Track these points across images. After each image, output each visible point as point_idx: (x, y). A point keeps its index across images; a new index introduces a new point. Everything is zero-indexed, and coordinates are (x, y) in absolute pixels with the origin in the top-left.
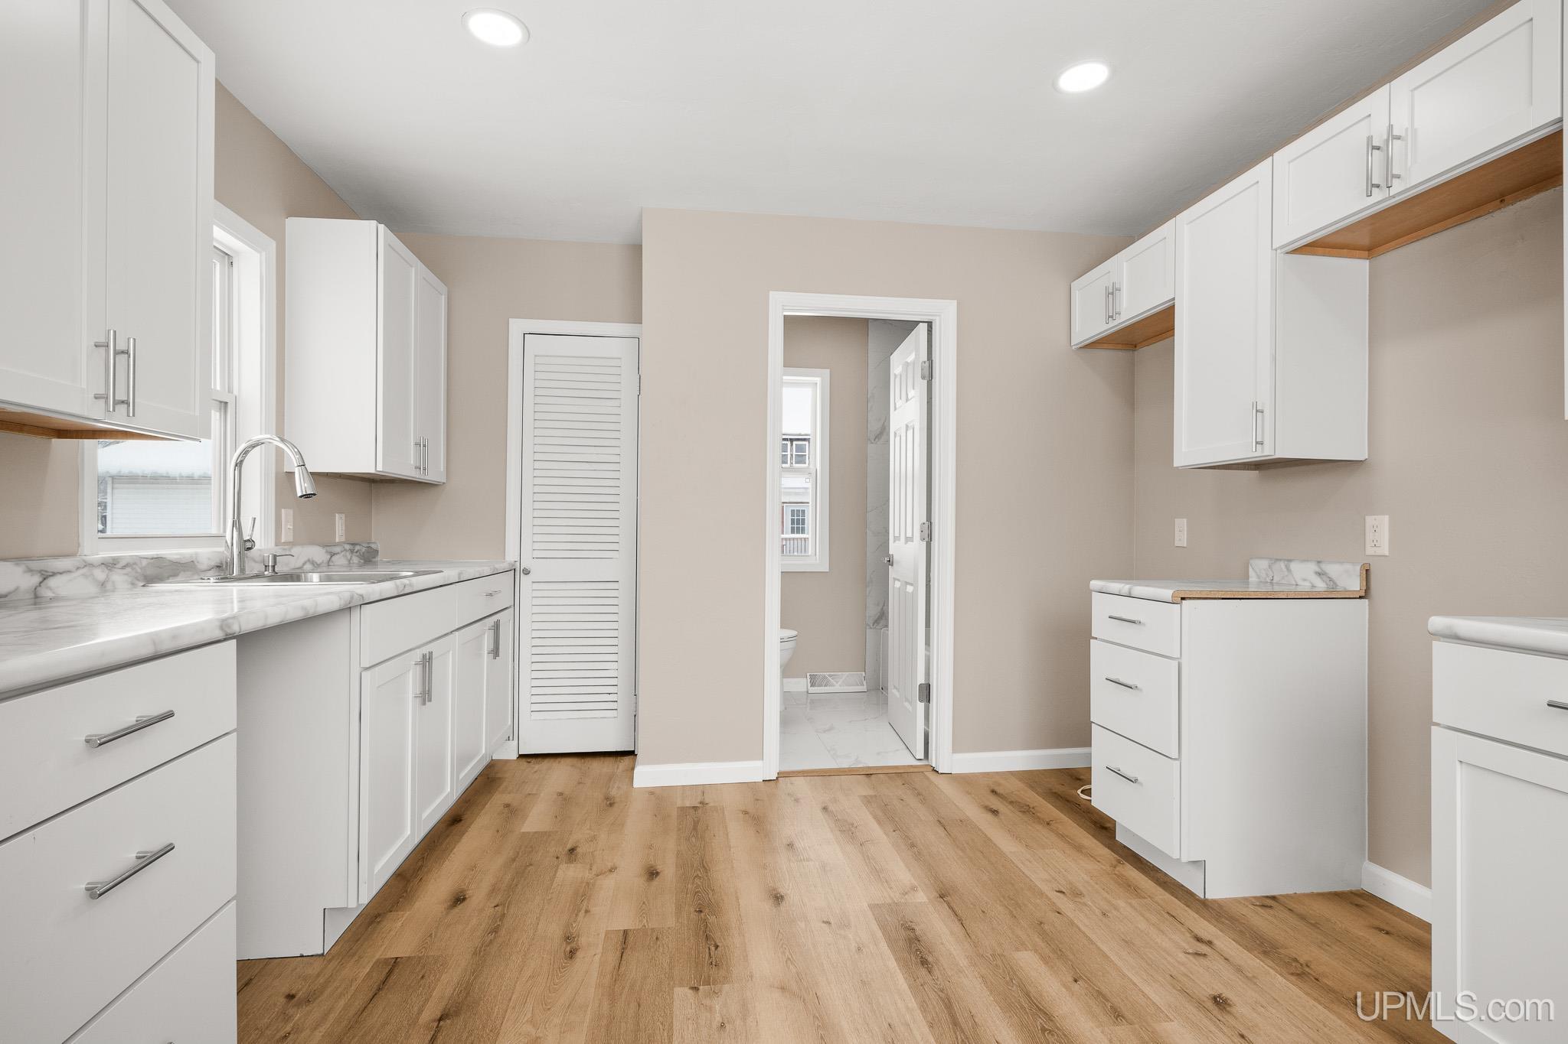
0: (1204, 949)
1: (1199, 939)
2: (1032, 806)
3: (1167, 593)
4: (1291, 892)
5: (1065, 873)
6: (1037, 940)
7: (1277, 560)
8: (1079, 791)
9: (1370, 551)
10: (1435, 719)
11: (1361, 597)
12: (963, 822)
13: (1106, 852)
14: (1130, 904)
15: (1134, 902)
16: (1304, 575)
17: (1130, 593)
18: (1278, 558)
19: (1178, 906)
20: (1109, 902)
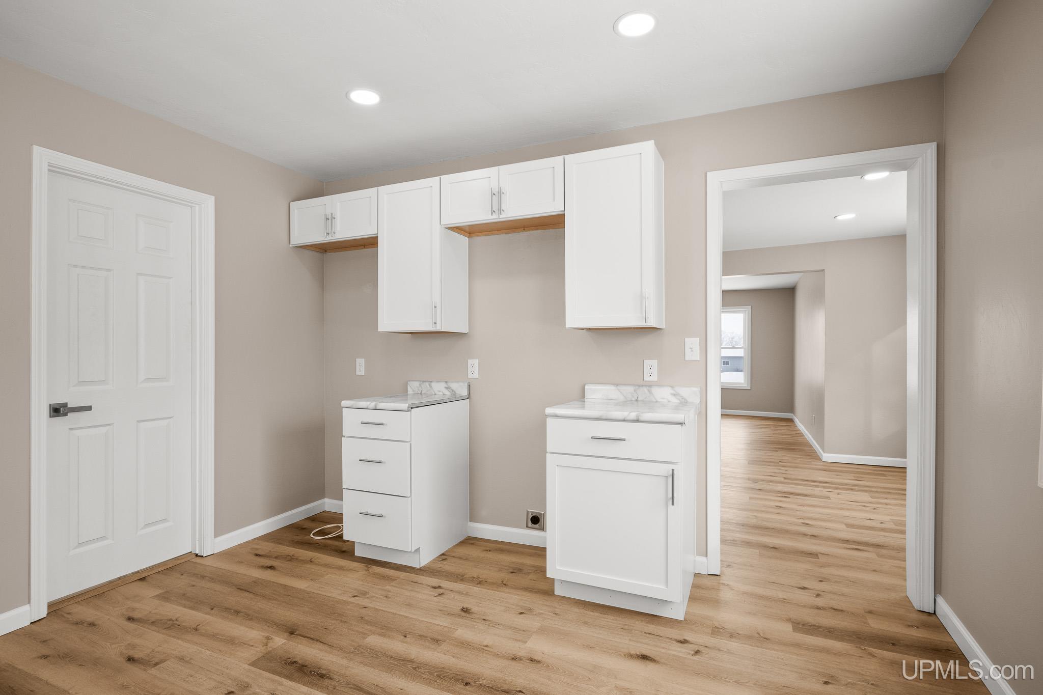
0: (440, 591)
1: (435, 588)
2: (291, 555)
3: (405, 406)
4: (447, 549)
5: (347, 585)
6: (368, 627)
7: (424, 381)
8: (311, 535)
9: (470, 376)
10: (547, 451)
11: (467, 398)
12: (256, 582)
13: (355, 565)
14: (393, 586)
15: (393, 584)
16: (439, 389)
17: (376, 407)
18: (425, 380)
19: (412, 576)
20: (382, 590)
